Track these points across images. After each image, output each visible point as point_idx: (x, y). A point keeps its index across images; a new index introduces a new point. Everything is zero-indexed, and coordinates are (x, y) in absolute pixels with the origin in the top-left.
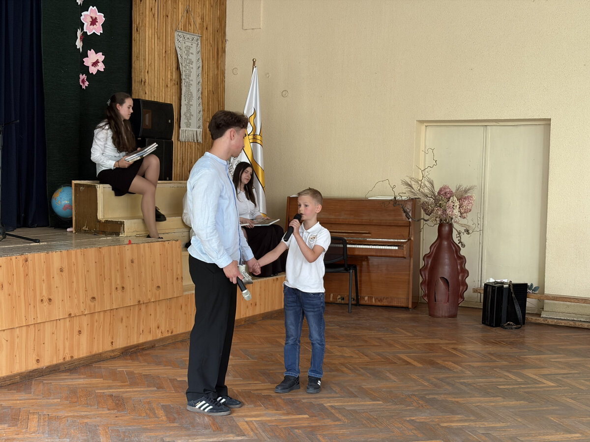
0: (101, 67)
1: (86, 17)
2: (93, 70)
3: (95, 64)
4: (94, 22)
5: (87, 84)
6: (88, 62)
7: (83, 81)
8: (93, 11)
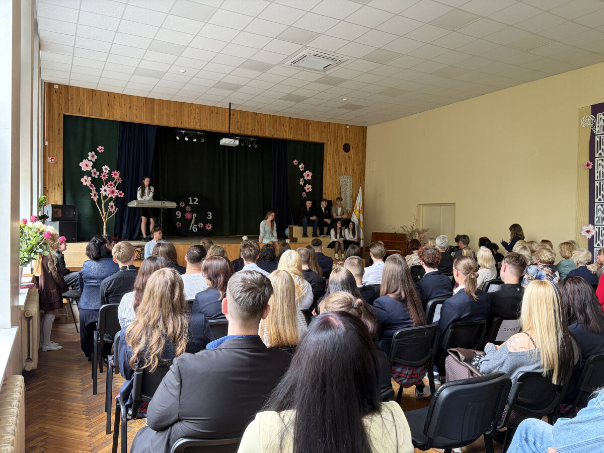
0: (310, 190)
1: (305, 174)
2: (308, 191)
3: (308, 189)
4: (308, 175)
5: (305, 195)
6: (306, 188)
7: (304, 194)
8: (308, 172)
